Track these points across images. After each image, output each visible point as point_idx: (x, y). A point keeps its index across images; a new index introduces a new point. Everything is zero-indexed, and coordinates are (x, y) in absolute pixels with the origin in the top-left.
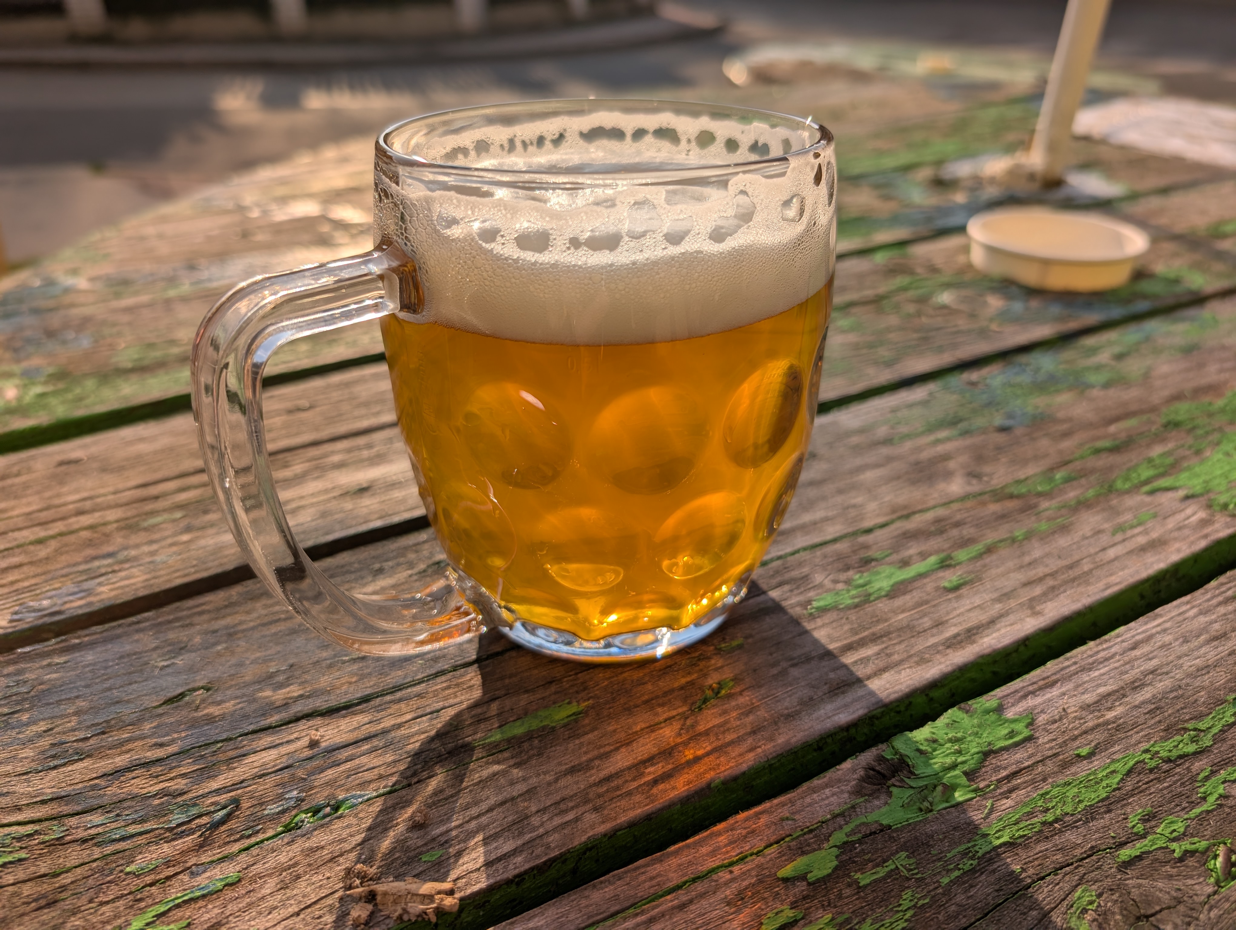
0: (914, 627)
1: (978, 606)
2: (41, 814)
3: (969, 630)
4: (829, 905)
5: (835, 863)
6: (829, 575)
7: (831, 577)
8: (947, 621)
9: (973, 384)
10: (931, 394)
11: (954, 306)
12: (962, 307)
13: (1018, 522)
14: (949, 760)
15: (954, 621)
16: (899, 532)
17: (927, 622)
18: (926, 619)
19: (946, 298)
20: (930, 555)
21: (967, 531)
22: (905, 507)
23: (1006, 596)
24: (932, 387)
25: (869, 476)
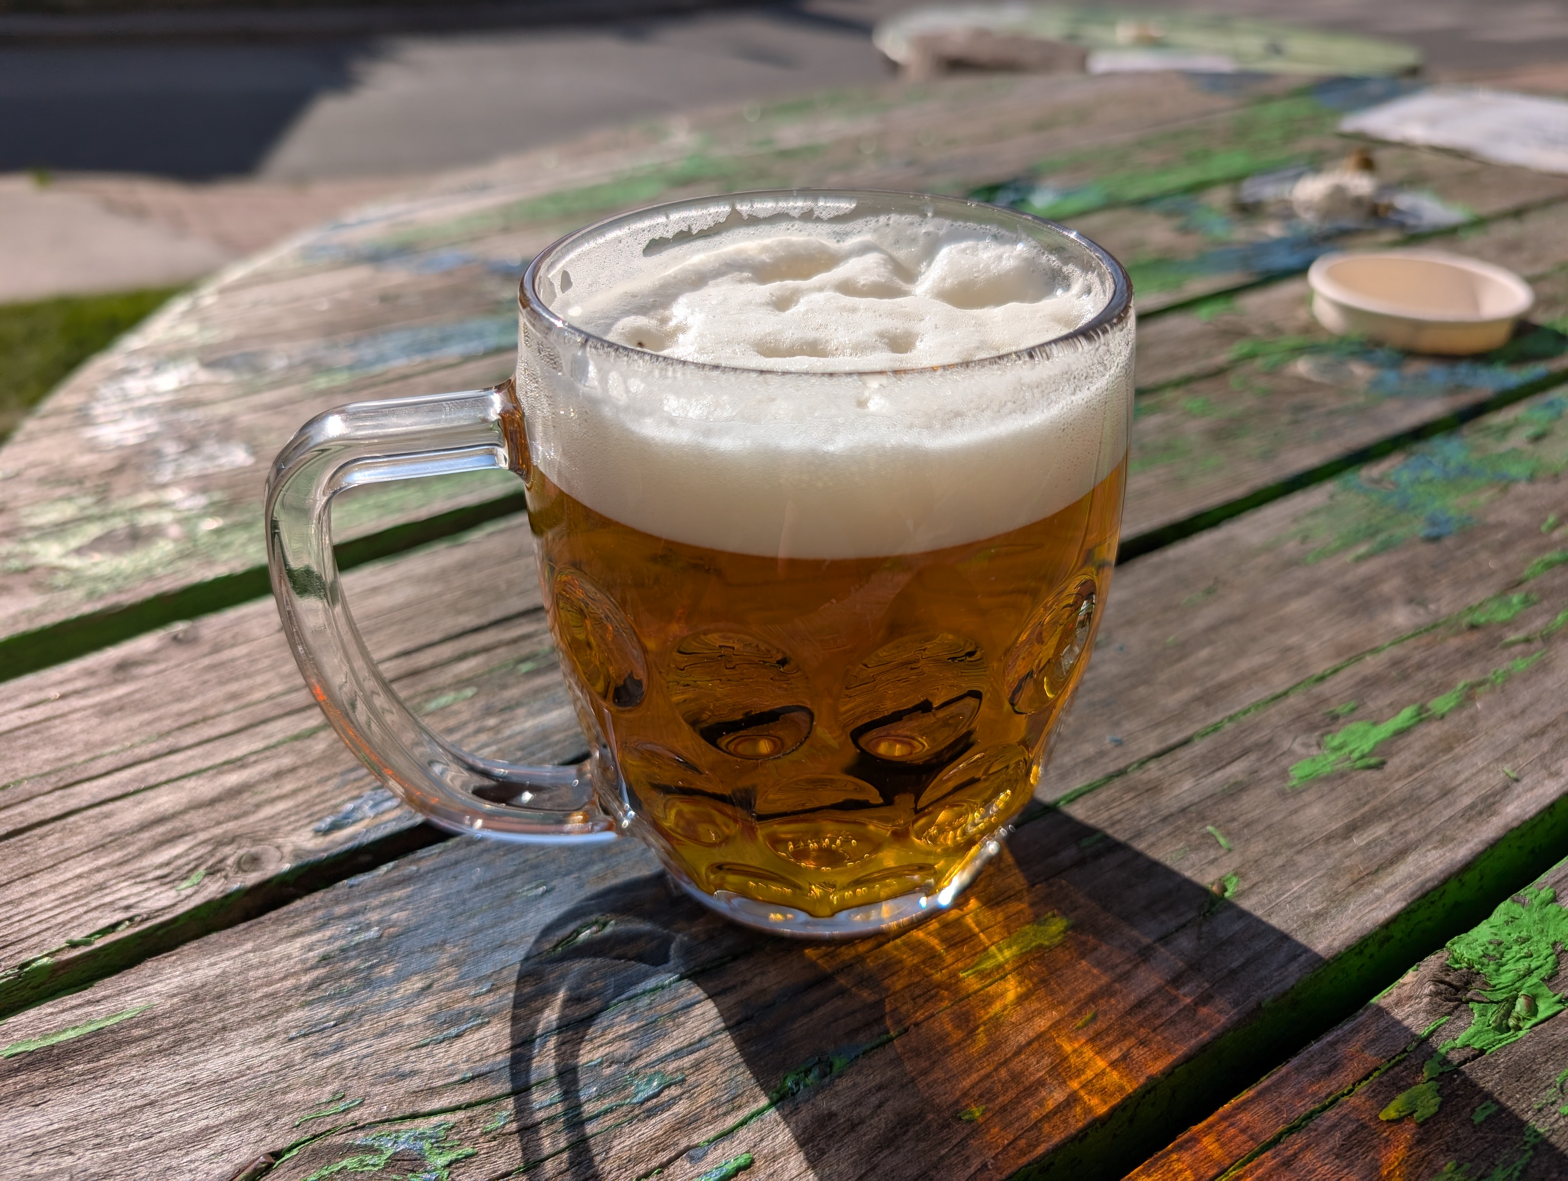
0: (1419, 798)
1: (1483, 768)
2: (468, 1097)
3: (1484, 799)
4: (1448, 1150)
5: (1438, 1099)
6: (1295, 738)
7: (1299, 740)
8: (1454, 788)
9: (1377, 482)
10: (1332, 497)
11: (1315, 378)
12: (1326, 379)
13: (1489, 660)
14: (1522, 966)
15: (1464, 788)
16: (1357, 678)
17: (1431, 791)
18: (1429, 788)
19: (1302, 367)
20: (1403, 707)
21: (1435, 675)
22: (1351, 647)
23: (1510, 753)
24: (1329, 487)
25: (1295, 606)
